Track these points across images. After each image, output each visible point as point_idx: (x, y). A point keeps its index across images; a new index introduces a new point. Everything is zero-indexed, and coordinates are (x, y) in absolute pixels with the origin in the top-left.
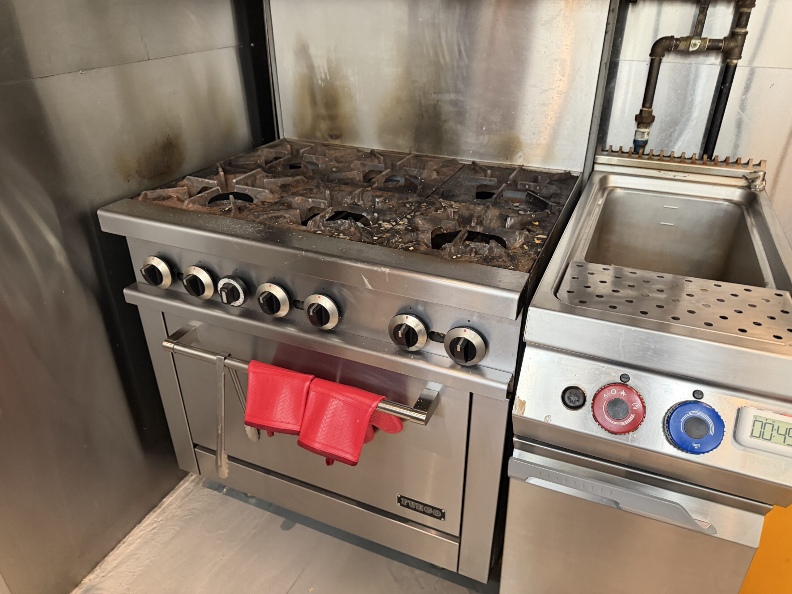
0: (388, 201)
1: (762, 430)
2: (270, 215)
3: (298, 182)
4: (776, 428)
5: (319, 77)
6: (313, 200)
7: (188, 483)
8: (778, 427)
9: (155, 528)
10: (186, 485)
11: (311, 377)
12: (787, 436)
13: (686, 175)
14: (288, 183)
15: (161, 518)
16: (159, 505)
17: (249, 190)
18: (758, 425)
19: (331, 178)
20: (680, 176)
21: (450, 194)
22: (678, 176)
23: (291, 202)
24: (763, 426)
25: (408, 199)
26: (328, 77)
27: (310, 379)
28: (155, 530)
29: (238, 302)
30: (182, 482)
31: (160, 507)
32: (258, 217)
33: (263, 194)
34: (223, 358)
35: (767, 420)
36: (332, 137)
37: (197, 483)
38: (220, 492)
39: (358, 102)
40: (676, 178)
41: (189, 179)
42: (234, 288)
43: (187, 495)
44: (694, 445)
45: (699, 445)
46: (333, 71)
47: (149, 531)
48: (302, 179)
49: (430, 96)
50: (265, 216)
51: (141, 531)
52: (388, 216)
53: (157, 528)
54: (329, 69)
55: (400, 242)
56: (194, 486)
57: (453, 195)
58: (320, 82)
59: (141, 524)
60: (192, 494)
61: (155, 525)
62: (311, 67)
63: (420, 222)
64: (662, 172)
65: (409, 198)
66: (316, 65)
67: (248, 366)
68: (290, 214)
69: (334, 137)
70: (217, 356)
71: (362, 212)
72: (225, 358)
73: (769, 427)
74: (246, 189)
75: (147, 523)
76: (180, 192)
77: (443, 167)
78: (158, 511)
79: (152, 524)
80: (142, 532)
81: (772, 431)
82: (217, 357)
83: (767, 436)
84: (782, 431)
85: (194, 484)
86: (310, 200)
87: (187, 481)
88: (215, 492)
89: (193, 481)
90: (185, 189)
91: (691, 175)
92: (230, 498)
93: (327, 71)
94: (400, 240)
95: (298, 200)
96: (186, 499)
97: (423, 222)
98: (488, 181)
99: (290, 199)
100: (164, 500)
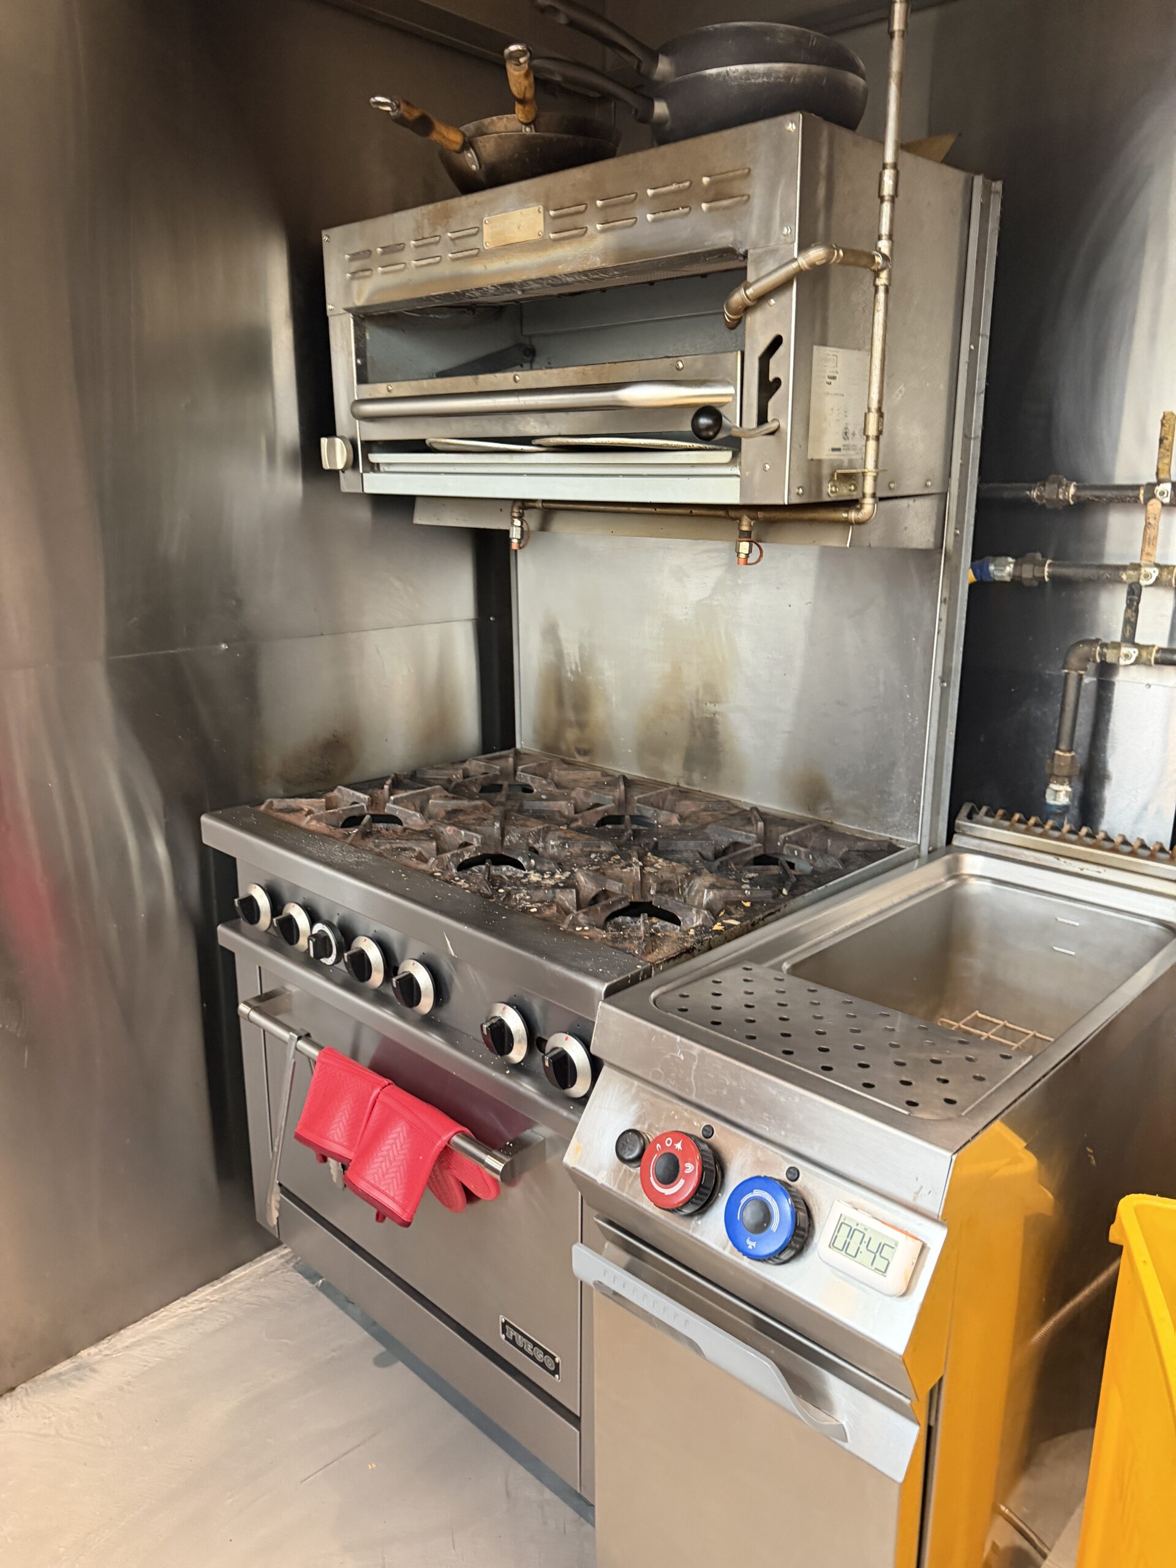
0: (569, 846)
1: (848, 1240)
2: (394, 846)
3: (476, 808)
4: (866, 1239)
5: (568, 668)
6: (468, 833)
7: (275, 1257)
8: (870, 1239)
9: (202, 1309)
10: (271, 1259)
11: (386, 1081)
12: (878, 1254)
13: (1101, 869)
14: (462, 808)
15: (216, 1297)
16: (223, 1278)
17: (401, 811)
18: (845, 1230)
19: (525, 808)
20: (1091, 870)
21: (670, 849)
22: (1088, 869)
23: (442, 833)
24: (851, 1233)
25: (599, 847)
26: (580, 669)
27: (383, 1085)
28: (200, 1312)
29: (330, 959)
30: (268, 1254)
31: (222, 1282)
32: (377, 846)
33: (414, 818)
34: (296, 1037)
35: (857, 1225)
36: (579, 751)
37: (287, 1262)
38: (313, 1283)
39: (614, 705)
40: (1085, 872)
41: (340, 791)
42: (327, 937)
43: (266, 1275)
44: (748, 1241)
45: (754, 1244)
46: (586, 662)
47: (193, 1311)
48: (483, 805)
49: (704, 705)
50: (388, 846)
51: (181, 1308)
52: (546, 865)
53: (204, 1310)
54: (581, 658)
55: (526, 900)
56: (282, 1264)
57: (673, 852)
58: (569, 675)
59: (186, 1298)
60: (273, 1274)
61: (204, 1305)
62: (559, 654)
63: (582, 879)
64: (1062, 860)
65: (602, 846)
66: (565, 651)
67: (320, 1054)
68: (422, 847)
69: (582, 753)
70: (291, 1033)
71: (518, 856)
72: (299, 1038)
73: (857, 1236)
74: (397, 810)
75: (195, 1298)
76: (316, 804)
77: (705, 810)
78: (218, 1285)
79: (201, 1302)
80: (183, 1310)
81: (861, 1243)
82: (291, 1036)
83: (852, 1250)
84: (873, 1247)
85: (283, 1260)
86: (463, 832)
87: (276, 1254)
88: (306, 1282)
89: (282, 1256)
90: (322, 802)
91: (1108, 870)
92: (322, 1296)
93: (578, 660)
94: (528, 897)
95: (449, 830)
96: (262, 1280)
97: (586, 879)
98: (744, 837)
99: (441, 829)
100: (233, 1273)
